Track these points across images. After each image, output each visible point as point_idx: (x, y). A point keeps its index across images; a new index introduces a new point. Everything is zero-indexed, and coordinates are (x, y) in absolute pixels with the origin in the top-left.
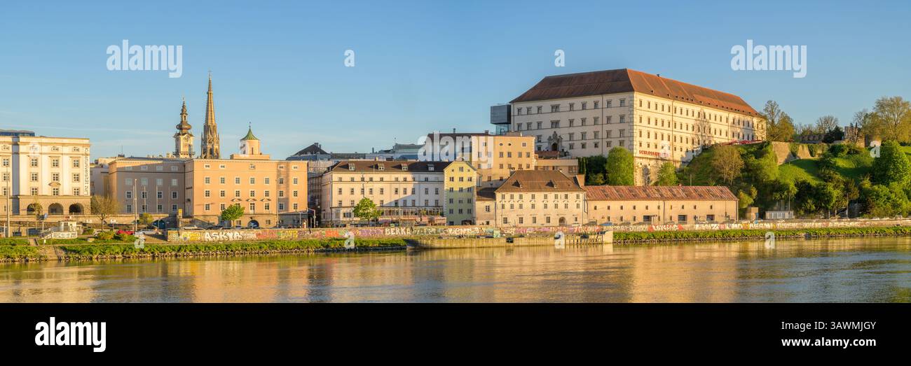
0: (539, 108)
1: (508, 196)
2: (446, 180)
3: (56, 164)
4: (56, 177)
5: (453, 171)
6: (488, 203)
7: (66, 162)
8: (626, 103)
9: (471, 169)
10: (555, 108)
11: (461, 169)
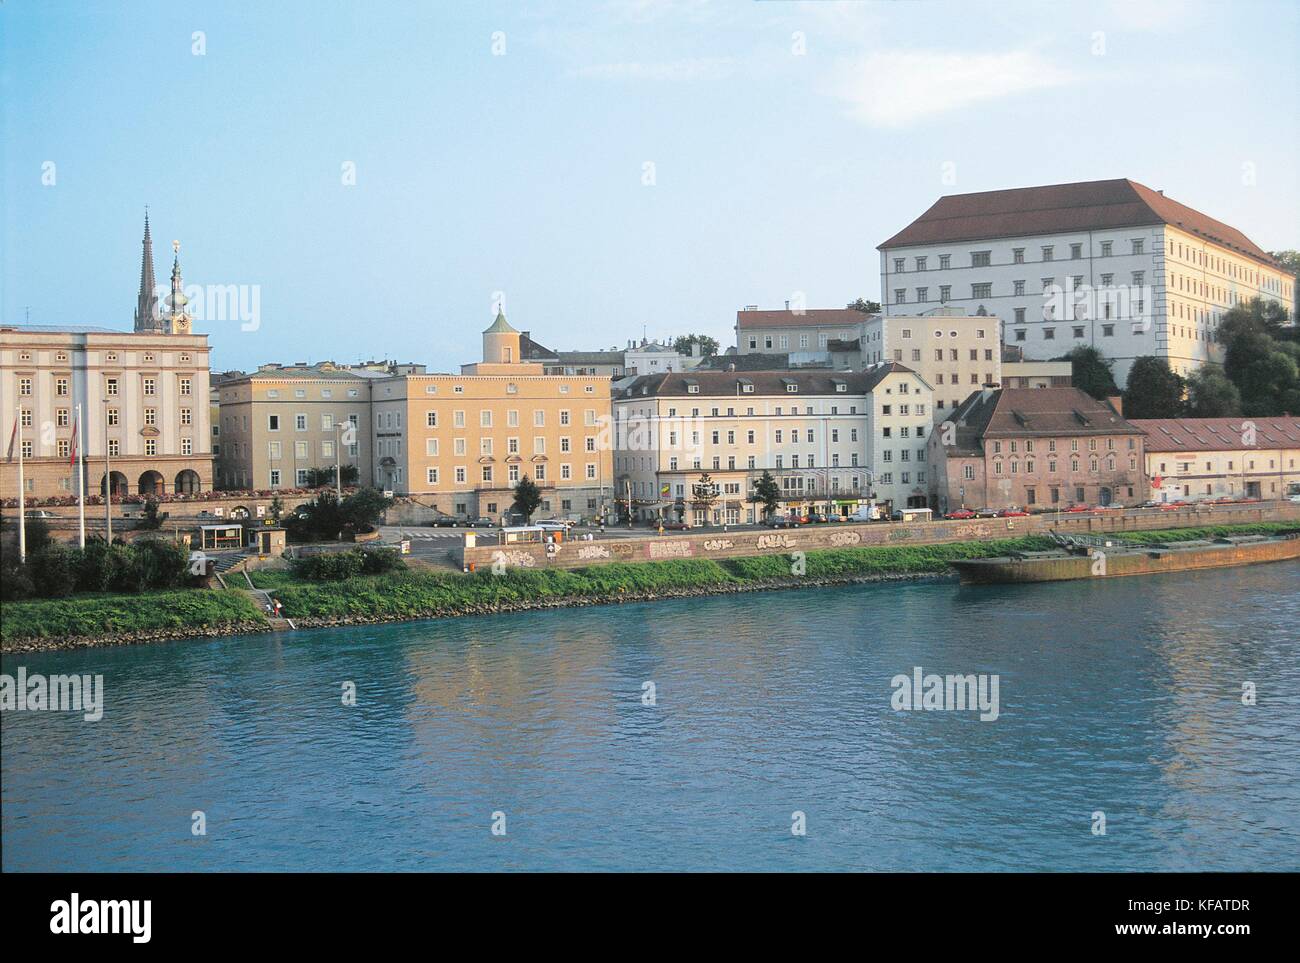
0: (945, 259)
1: (1005, 446)
2: (878, 410)
3: (150, 390)
4: (150, 415)
5: (888, 391)
6: (968, 462)
7: (167, 383)
8: (1147, 247)
9: (923, 389)
10: (981, 260)
11: (904, 388)
